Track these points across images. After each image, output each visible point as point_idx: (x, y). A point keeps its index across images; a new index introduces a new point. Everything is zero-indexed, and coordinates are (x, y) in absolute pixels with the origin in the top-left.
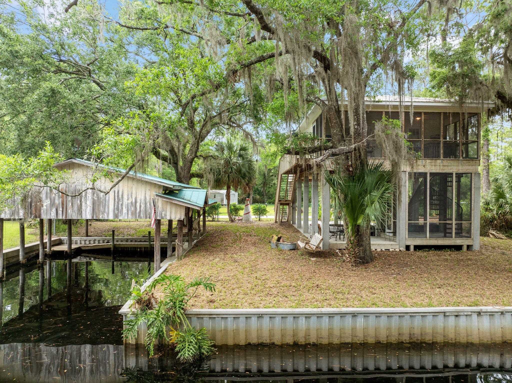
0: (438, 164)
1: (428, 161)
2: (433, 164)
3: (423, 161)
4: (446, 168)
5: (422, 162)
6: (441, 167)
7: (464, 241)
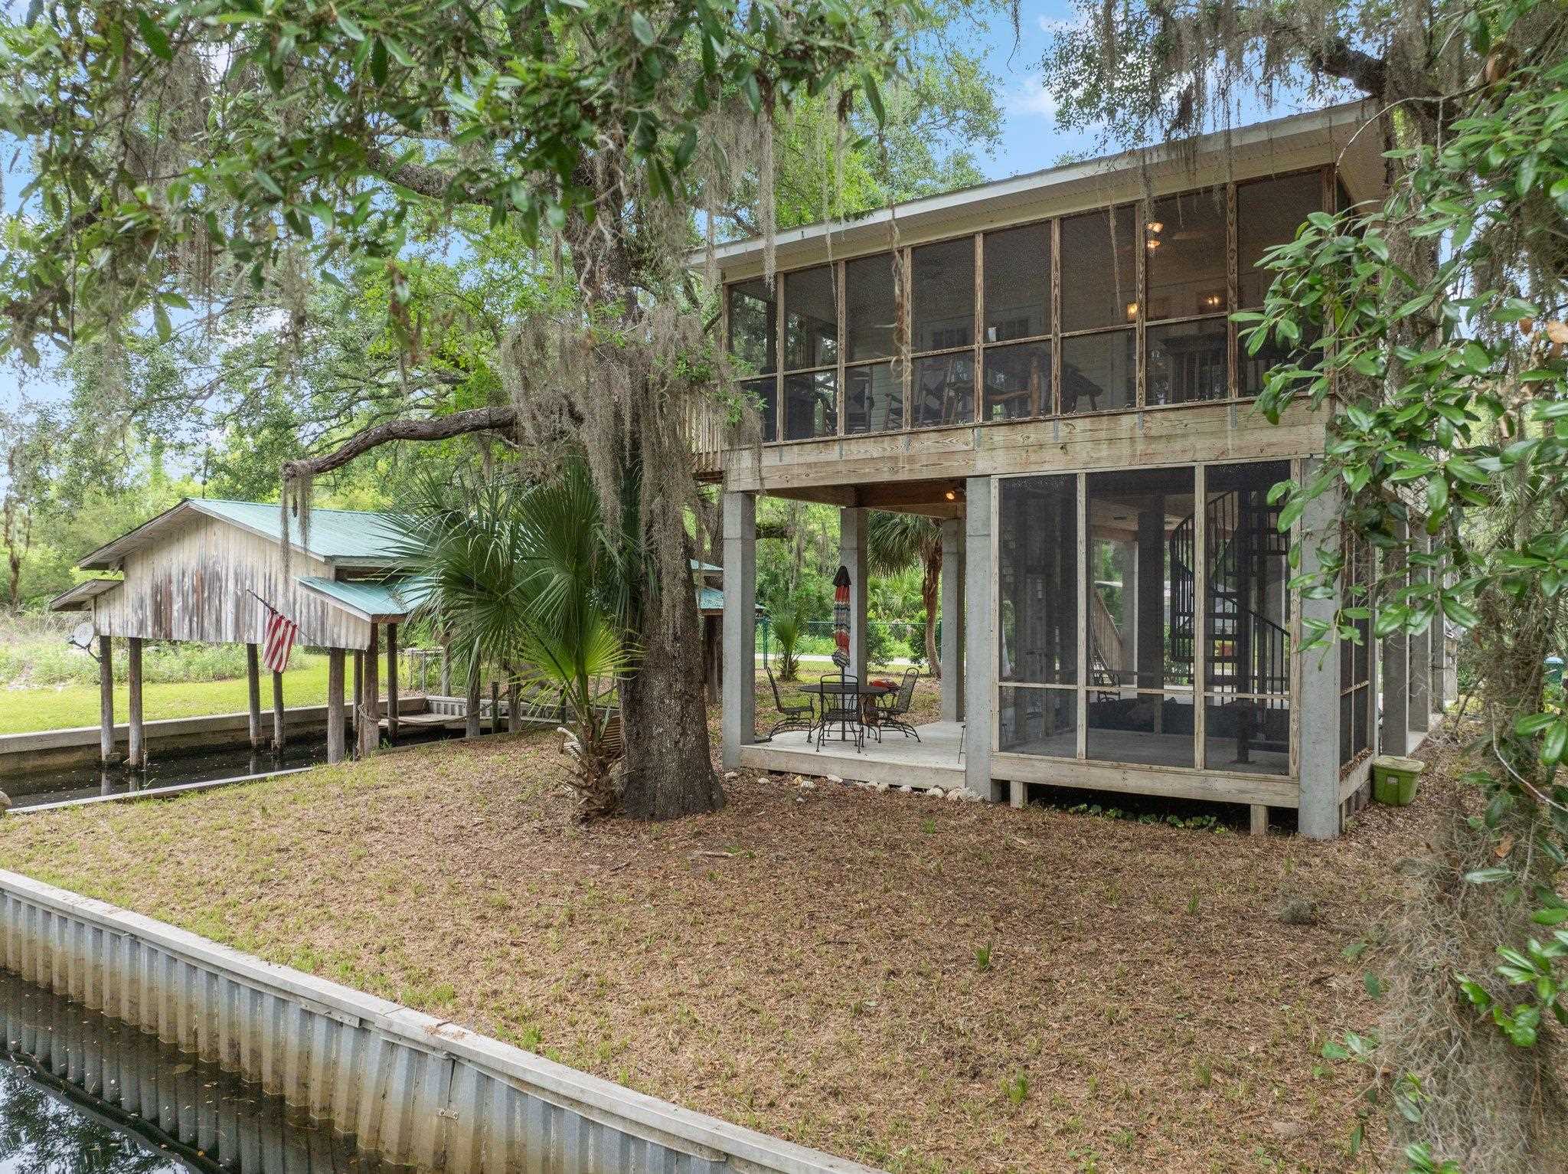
0: (1125, 435)
1: (1081, 425)
2: (1103, 435)
3: (1061, 425)
4: (1159, 447)
5: (1056, 430)
6: (1140, 447)
7: (1251, 785)
